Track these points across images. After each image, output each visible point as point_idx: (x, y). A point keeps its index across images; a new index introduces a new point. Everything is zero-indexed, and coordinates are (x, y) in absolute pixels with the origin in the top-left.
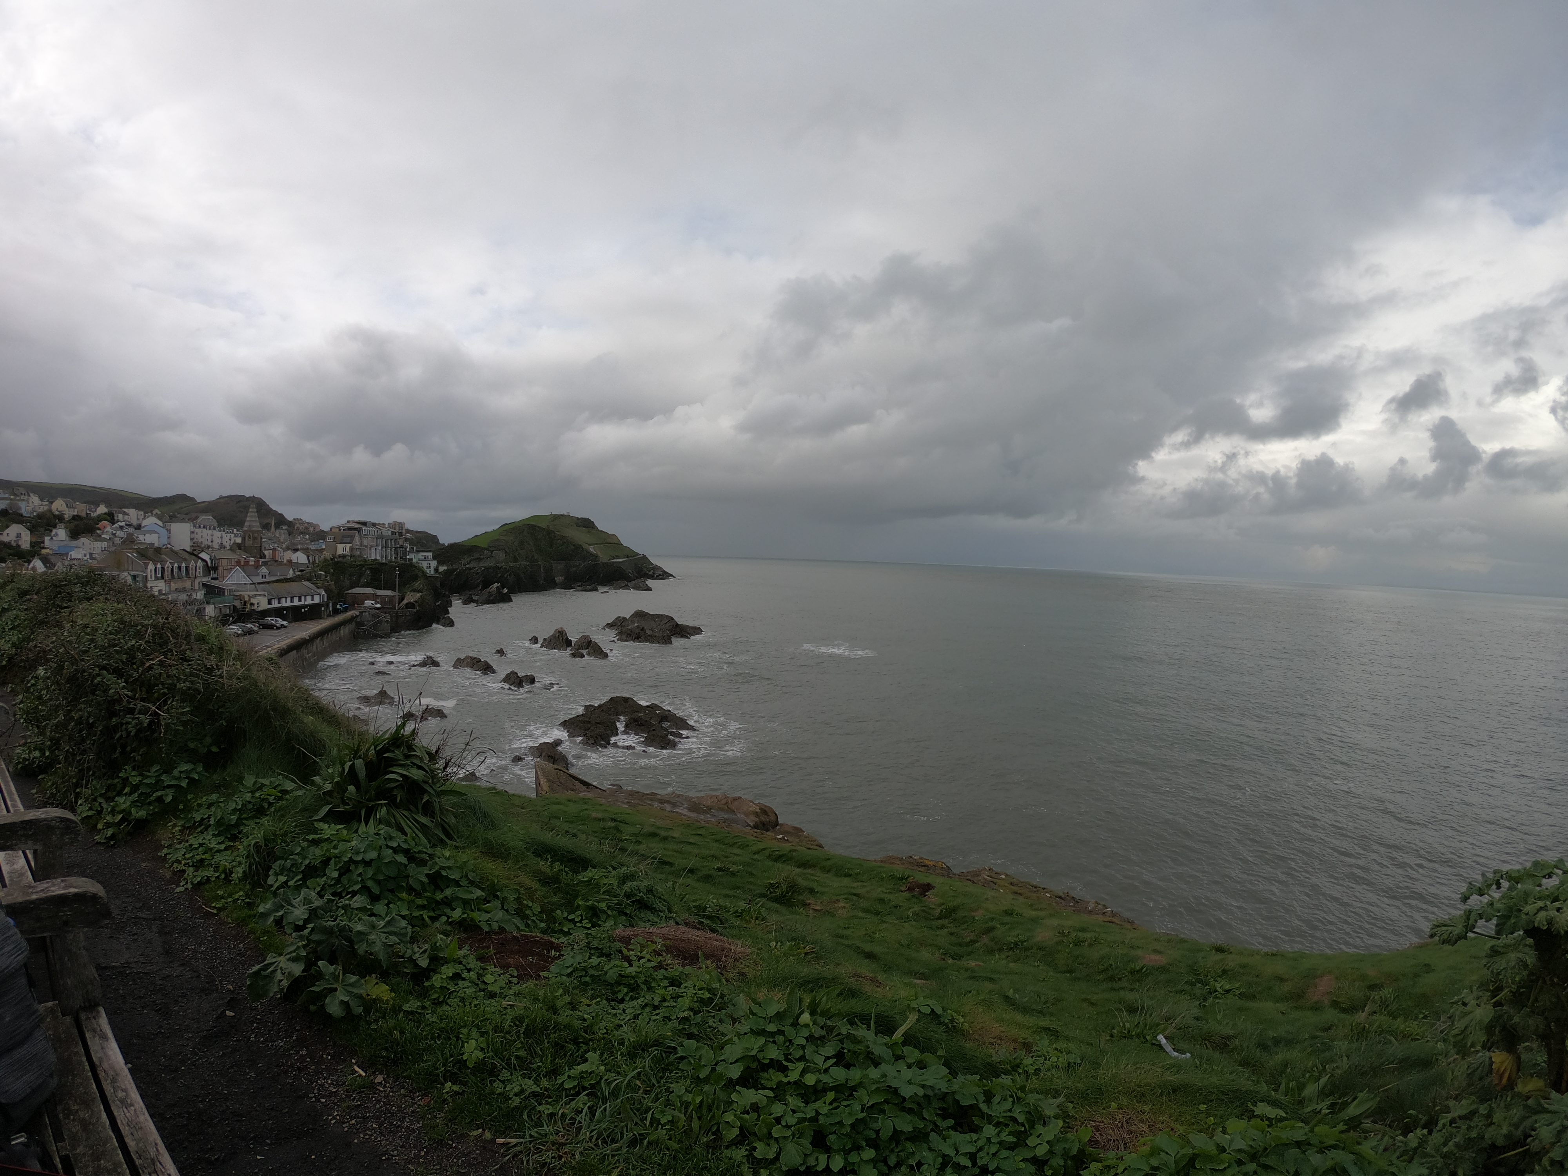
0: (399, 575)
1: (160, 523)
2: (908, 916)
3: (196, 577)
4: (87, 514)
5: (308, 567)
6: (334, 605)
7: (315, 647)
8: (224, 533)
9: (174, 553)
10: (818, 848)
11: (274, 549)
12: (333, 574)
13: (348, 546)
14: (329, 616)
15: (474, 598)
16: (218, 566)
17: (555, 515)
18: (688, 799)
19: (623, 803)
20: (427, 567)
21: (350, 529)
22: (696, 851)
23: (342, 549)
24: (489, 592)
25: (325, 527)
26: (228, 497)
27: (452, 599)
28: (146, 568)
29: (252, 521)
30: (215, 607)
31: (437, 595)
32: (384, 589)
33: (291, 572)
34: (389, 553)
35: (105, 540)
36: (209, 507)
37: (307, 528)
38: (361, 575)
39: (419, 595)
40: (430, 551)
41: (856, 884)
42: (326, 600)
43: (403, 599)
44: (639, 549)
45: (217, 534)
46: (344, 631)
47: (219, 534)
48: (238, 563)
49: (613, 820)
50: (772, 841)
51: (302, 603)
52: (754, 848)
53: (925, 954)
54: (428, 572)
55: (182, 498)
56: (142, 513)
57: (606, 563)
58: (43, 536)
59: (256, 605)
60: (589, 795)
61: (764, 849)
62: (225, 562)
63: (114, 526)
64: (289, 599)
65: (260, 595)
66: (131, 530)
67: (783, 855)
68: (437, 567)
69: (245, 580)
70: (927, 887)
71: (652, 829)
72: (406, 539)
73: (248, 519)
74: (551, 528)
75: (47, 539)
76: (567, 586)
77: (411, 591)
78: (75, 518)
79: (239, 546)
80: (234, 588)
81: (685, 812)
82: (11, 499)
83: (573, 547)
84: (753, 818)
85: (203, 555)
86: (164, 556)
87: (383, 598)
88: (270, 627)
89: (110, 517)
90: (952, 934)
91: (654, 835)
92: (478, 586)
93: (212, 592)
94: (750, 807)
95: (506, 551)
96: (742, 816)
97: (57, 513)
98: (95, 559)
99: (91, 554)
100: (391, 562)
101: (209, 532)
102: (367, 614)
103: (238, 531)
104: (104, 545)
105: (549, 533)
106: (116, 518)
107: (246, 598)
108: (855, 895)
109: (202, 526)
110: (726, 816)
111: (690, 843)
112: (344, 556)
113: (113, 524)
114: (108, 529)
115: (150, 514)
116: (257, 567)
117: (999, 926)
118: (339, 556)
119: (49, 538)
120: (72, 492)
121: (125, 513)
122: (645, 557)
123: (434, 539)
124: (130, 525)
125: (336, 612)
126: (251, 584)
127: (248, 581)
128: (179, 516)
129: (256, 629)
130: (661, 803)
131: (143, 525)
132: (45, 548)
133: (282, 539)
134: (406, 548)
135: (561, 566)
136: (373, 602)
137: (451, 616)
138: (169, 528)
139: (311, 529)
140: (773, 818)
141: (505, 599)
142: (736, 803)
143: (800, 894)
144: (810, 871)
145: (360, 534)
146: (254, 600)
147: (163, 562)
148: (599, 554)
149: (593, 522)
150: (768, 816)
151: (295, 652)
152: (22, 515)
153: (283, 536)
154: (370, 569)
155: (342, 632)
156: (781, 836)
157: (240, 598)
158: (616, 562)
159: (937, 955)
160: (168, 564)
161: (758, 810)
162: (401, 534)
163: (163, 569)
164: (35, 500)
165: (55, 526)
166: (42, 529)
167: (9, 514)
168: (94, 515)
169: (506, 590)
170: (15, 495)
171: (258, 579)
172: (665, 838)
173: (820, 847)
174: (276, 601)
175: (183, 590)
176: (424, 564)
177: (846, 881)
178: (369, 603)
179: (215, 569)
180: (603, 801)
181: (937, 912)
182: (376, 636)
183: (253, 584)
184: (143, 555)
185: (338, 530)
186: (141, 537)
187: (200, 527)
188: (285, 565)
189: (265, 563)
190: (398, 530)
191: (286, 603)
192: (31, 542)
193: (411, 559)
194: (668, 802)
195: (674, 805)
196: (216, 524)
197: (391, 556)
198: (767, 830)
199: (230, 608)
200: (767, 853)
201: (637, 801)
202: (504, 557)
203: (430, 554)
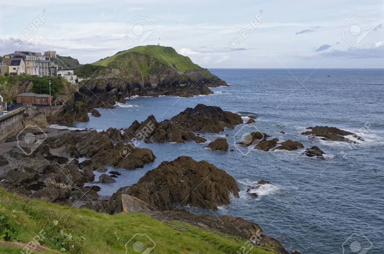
0: (52, 85)
6: (8, 104)
12: (7, 85)
13: (16, 67)
21: (17, 56)
23: (13, 69)
24: (110, 94)
31: (77, 97)
32: (42, 93)
34: (44, 71)
38: (26, 86)
39: (65, 97)
40: (72, 69)
42: (2, 101)
43: (54, 99)
46: (16, 120)
54: (71, 82)
57: (182, 75)
68: (77, 79)
72: (56, 62)
74: (148, 54)
77: (60, 95)
83: (161, 65)
87: (41, 99)
92: (103, 90)
95: (120, 69)
100: (46, 76)
102: (31, 109)
105: (147, 57)
112: (14, 74)
118: (11, 74)
134: (56, 68)
135: (155, 77)
145: (24, 60)
149: (174, 50)
154: (33, 81)
162: (52, 59)
176: (69, 78)
185: (9, 57)
190: (51, 56)
193: (60, 75)
197: (46, 73)
202: (119, 72)
203: (72, 72)
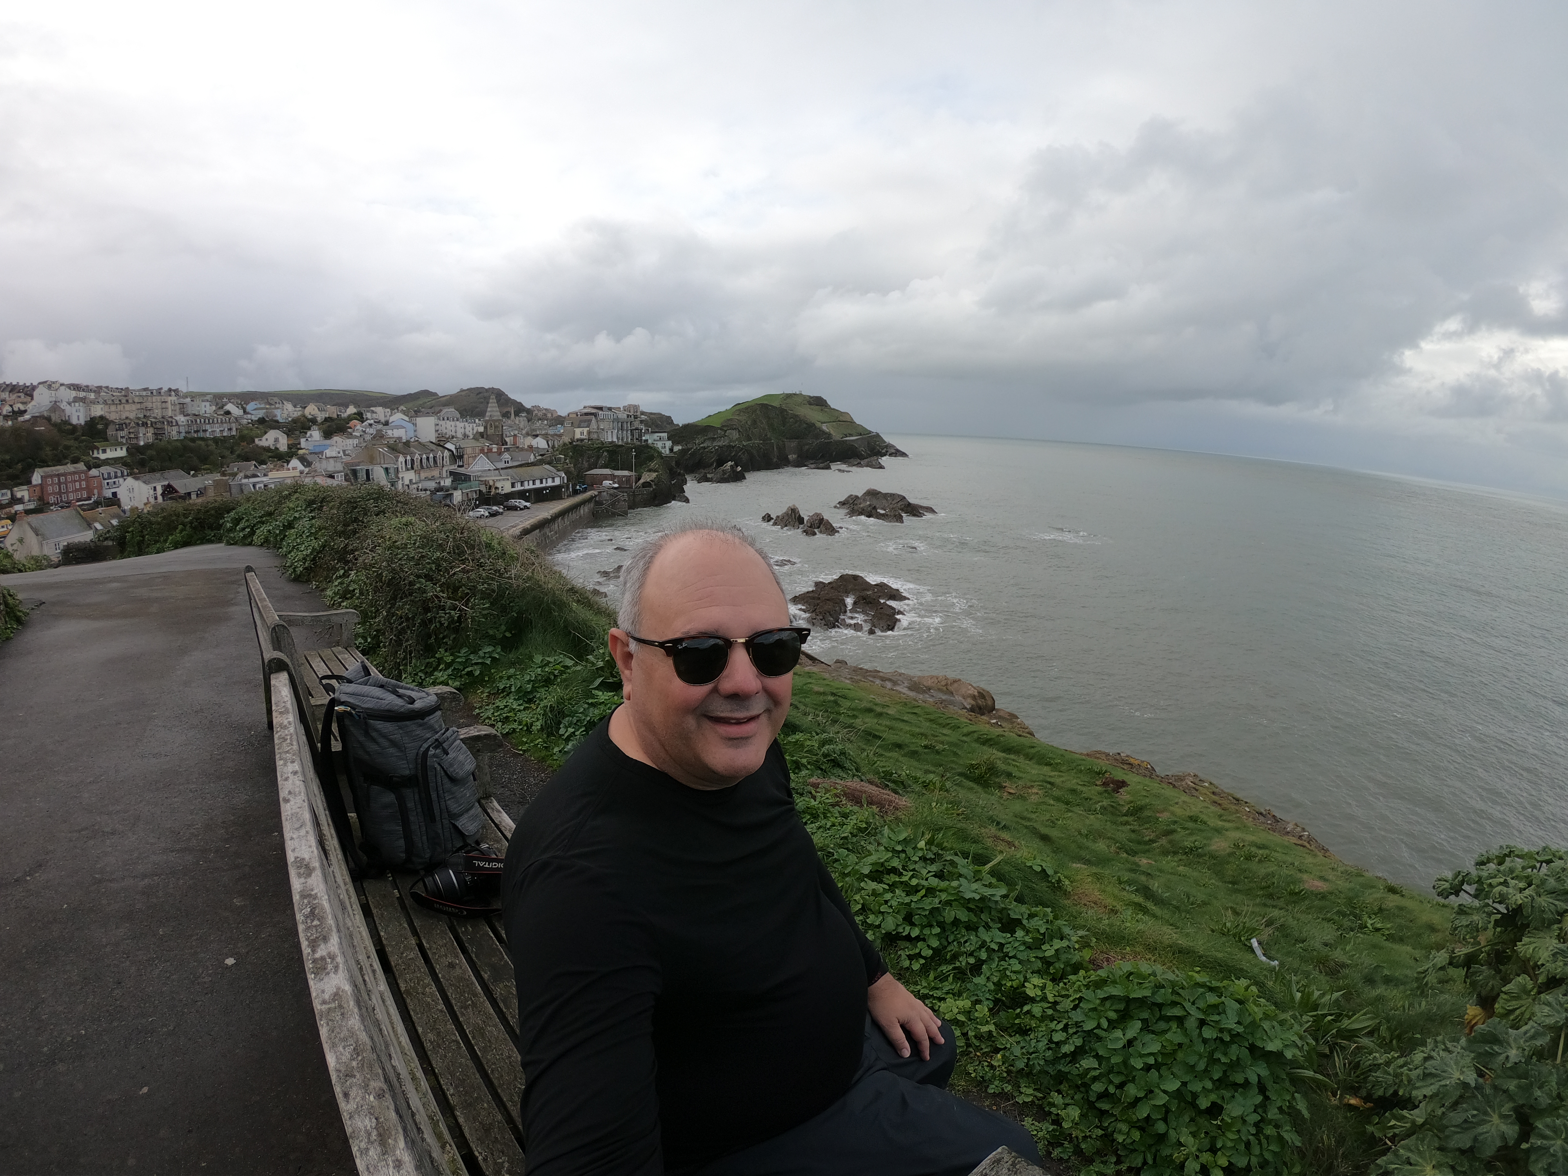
0: (635, 456)
1: (407, 418)
2: (1096, 809)
3: (443, 466)
4: (338, 415)
5: (548, 451)
6: (574, 486)
7: (556, 525)
8: (466, 424)
9: (421, 445)
10: (1029, 736)
11: (515, 436)
12: (572, 458)
13: (586, 430)
14: (569, 496)
15: (709, 476)
16: (463, 455)
17: (787, 394)
18: (910, 679)
19: (845, 678)
20: (662, 448)
21: (586, 414)
22: (908, 728)
23: (580, 433)
24: (723, 471)
25: (563, 413)
26: (468, 390)
27: (688, 478)
28: (397, 461)
29: (493, 410)
30: (462, 493)
31: (672, 474)
32: (621, 470)
33: (532, 456)
34: (625, 435)
35: (356, 437)
36: (451, 401)
37: (545, 415)
38: (598, 458)
39: (654, 475)
40: (665, 432)
41: (1053, 773)
42: (566, 482)
43: (639, 479)
44: (871, 426)
45: (460, 425)
46: (584, 510)
47: (462, 425)
48: (482, 451)
49: (833, 694)
50: (985, 725)
51: (544, 485)
52: (965, 730)
53: (1101, 846)
54: (663, 451)
55: (426, 393)
56: (389, 410)
57: (839, 441)
58: (298, 438)
59: (500, 489)
60: (815, 669)
61: (974, 732)
62: (469, 451)
63: (364, 424)
64: (531, 482)
65: (504, 480)
66: (380, 427)
67: (990, 739)
68: (672, 447)
69: (488, 465)
70: (1123, 784)
71: (868, 705)
72: (642, 422)
73: (489, 409)
74: (784, 407)
75: (303, 440)
76: (799, 464)
77: (648, 471)
78: (327, 420)
79: (482, 435)
80: (479, 474)
81: (905, 690)
82: (267, 409)
83: (805, 425)
84: (970, 701)
85: (449, 446)
86: (412, 449)
87: (619, 479)
88: (515, 508)
89: (360, 417)
90: (1133, 831)
91: (870, 710)
92: (712, 464)
93: (459, 478)
94: (969, 690)
95: (739, 431)
96: (961, 698)
97: (310, 417)
98: (348, 455)
99: (344, 451)
100: (627, 443)
101: (453, 423)
102: (605, 493)
103: (479, 420)
104: (356, 441)
105: (782, 412)
106: (364, 417)
107: (491, 483)
108: (1050, 783)
109: (446, 418)
110: (944, 698)
111: (903, 721)
112: (582, 440)
113: (363, 422)
114: (358, 427)
115: (396, 411)
116: (500, 453)
117: (1179, 830)
118: (578, 440)
119: (305, 439)
120: (322, 397)
121: (373, 412)
122: (878, 435)
123: (669, 420)
124: (379, 422)
125: (576, 492)
126: (495, 470)
127: (492, 467)
128: (423, 410)
129: (501, 510)
130: (882, 680)
131: (390, 421)
132: (302, 449)
133: (521, 426)
134: (641, 430)
135: (793, 444)
136: (611, 482)
137: (686, 494)
138: (414, 422)
139: (549, 415)
140: (990, 703)
141: (737, 477)
142: (956, 685)
143: (998, 777)
144: (1012, 756)
145: (596, 418)
146: (499, 485)
147: (412, 454)
148: (832, 432)
149: (825, 401)
150: (986, 700)
151: (538, 531)
152: (277, 422)
153: (523, 423)
154: (608, 451)
155: (582, 511)
156: (994, 721)
157: (486, 483)
158: (849, 440)
159: (1113, 849)
160: (417, 456)
161: (976, 694)
162: (636, 417)
163: (412, 460)
164: (289, 406)
165: (309, 429)
166: (297, 433)
167: (266, 421)
168: (344, 415)
169: (739, 469)
170: (270, 404)
171: (502, 465)
172: (880, 715)
173: (1031, 734)
174: (519, 484)
175: (432, 478)
176: (659, 445)
177: (1046, 770)
178: (606, 483)
179: (461, 457)
180: (827, 676)
181: (1125, 809)
182: (614, 515)
183: (497, 469)
184: (393, 449)
185: (575, 415)
186: (390, 432)
187: (443, 419)
188: (527, 450)
189: (507, 450)
190: (634, 413)
191: (529, 486)
192: (288, 445)
193: (647, 440)
194: (890, 680)
195: (895, 683)
196: (458, 416)
197: (627, 438)
198: (983, 714)
199: (476, 493)
200: (976, 735)
201: (859, 678)
202: (738, 436)
203: (665, 435)
